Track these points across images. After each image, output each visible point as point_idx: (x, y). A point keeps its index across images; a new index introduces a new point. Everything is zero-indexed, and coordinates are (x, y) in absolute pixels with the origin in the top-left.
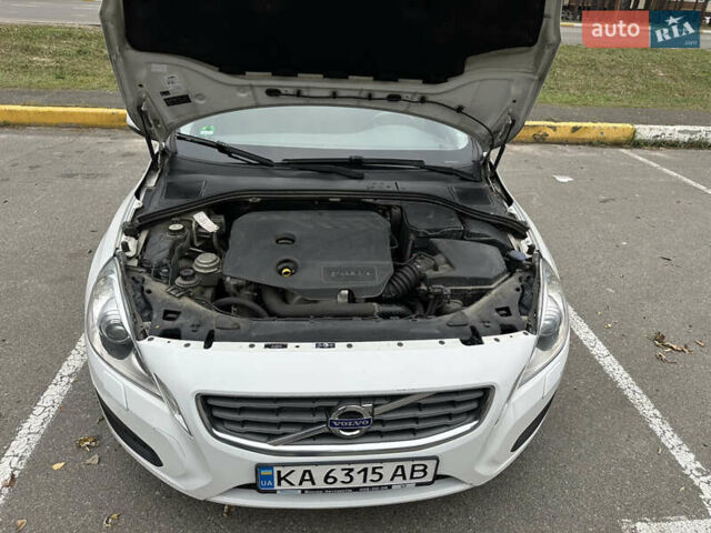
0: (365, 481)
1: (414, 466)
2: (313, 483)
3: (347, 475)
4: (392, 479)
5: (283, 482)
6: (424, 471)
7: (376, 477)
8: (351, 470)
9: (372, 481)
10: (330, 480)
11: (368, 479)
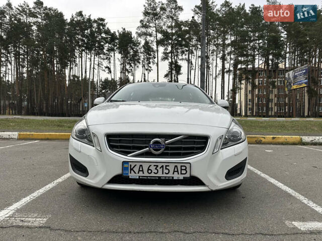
0: (163, 173)
1: (181, 166)
2: (143, 173)
3: (156, 169)
4: (173, 174)
5: (132, 171)
6: (185, 170)
7: (167, 172)
8: (157, 166)
9: (166, 173)
10: (150, 171)
11: (164, 172)
